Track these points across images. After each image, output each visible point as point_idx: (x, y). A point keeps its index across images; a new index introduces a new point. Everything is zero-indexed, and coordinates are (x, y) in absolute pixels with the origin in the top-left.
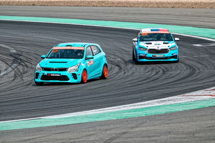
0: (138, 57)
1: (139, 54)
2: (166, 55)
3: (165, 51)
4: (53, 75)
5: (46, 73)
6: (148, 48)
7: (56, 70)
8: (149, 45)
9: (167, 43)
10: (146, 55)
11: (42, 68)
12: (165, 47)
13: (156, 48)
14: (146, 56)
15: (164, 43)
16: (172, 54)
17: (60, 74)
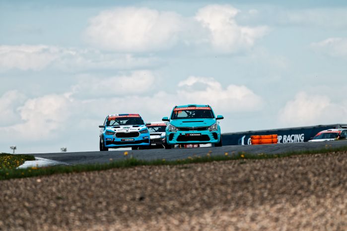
0: (105, 143)
1: (107, 139)
2: (136, 139)
3: (135, 134)
4: (192, 135)
5: (184, 133)
6: (116, 132)
7: (195, 129)
8: (117, 129)
9: (138, 126)
10: (114, 139)
11: (178, 128)
12: (136, 129)
13: (125, 131)
14: (115, 141)
15: (133, 127)
16: (143, 138)
17: (200, 134)
